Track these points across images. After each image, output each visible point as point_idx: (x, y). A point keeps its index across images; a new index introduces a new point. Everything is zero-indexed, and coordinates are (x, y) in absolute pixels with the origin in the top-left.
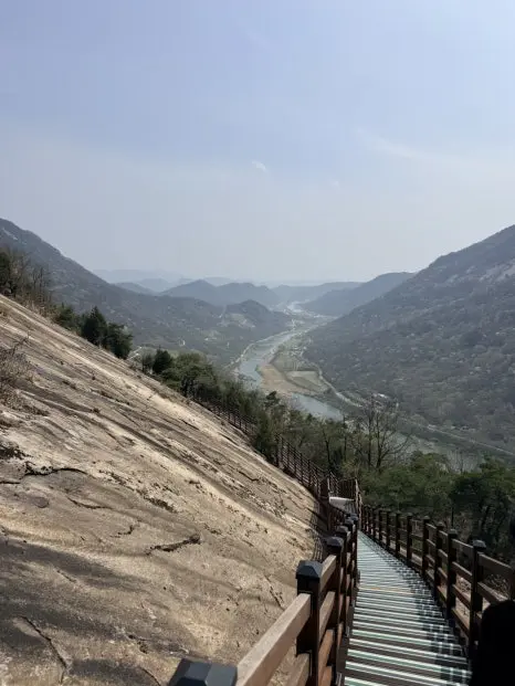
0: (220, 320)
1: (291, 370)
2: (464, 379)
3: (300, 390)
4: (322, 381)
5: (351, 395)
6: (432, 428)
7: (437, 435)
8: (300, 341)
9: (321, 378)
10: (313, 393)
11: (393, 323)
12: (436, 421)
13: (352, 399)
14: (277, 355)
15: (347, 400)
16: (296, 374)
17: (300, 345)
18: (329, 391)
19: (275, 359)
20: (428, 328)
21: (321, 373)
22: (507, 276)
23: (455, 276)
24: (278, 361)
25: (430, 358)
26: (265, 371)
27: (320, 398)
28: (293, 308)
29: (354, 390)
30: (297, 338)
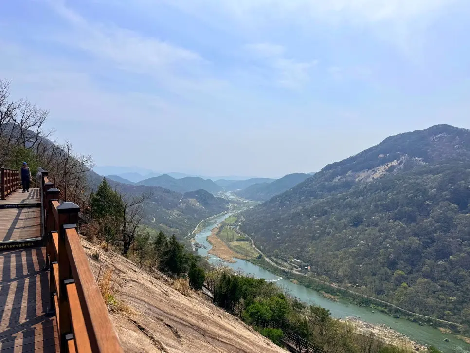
0: (180, 203)
1: (232, 240)
2: (354, 249)
3: (239, 255)
4: (254, 249)
5: (276, 259)
6: (334, 285)
7: (339, 291)
8: (235, 219)
9: (254, 246)
10: (249, 258)
11: (300, 208)
12: (337, 280)
13: (277, 263)
14: (221, 229)
15: (273, 264)
16: (235, 243)
17: (236, 222)
18: (260, 257)
19: (220, 232)
20: (325, 213)
21: (253, 242)
22: (373, 178)
23: (339, 177)
24: (222, 233)
25: (328, 234)
26: (213, 241)
27: (253, 262)
28: (229, 195)
29: (277, 256)
30: (234, 216)
